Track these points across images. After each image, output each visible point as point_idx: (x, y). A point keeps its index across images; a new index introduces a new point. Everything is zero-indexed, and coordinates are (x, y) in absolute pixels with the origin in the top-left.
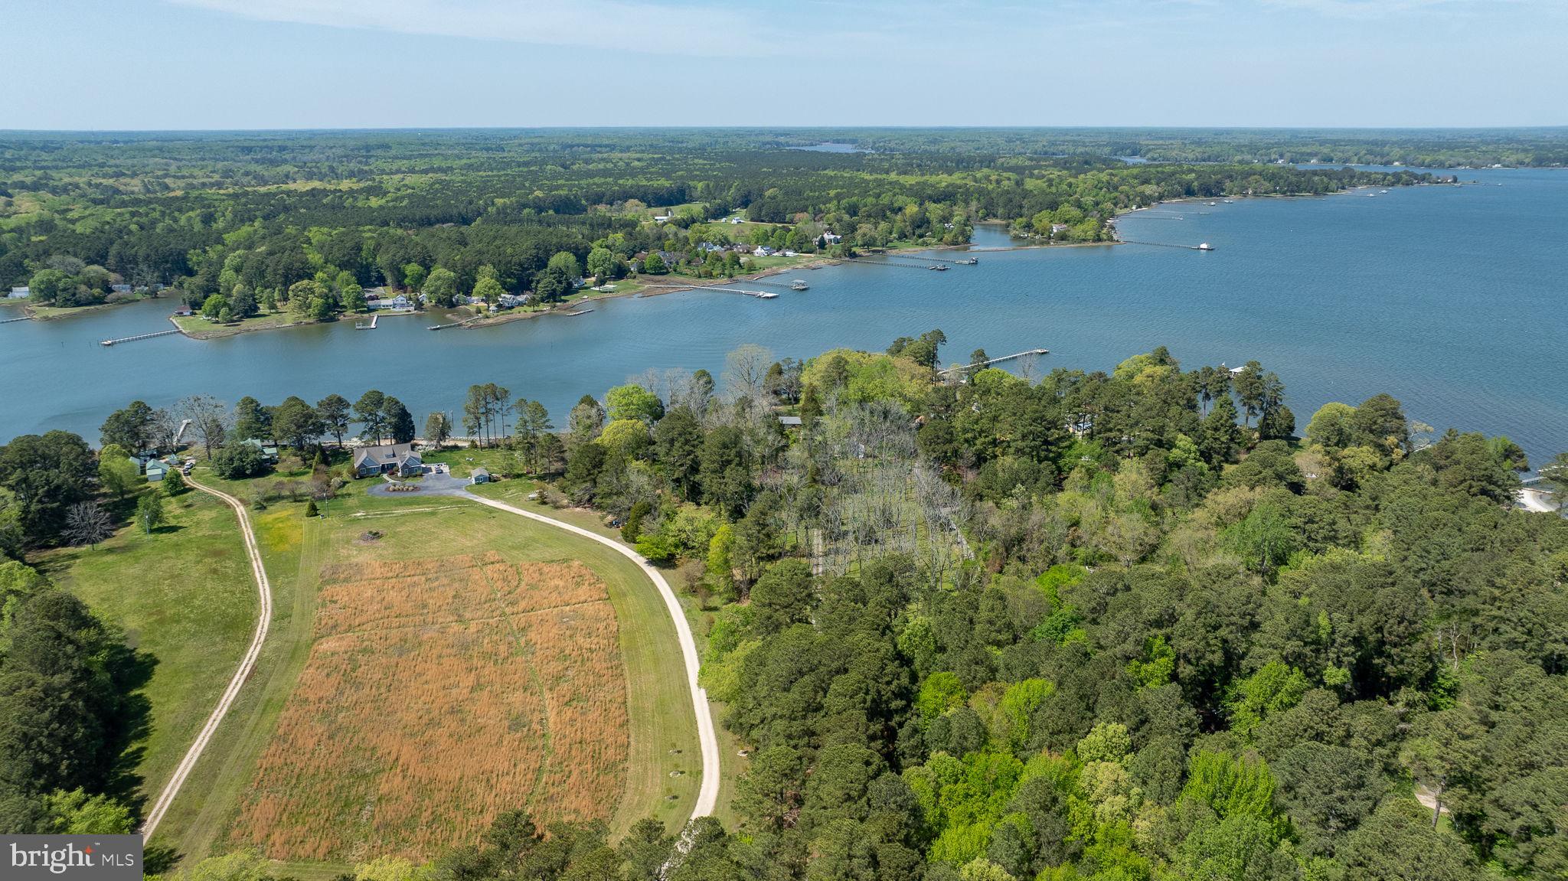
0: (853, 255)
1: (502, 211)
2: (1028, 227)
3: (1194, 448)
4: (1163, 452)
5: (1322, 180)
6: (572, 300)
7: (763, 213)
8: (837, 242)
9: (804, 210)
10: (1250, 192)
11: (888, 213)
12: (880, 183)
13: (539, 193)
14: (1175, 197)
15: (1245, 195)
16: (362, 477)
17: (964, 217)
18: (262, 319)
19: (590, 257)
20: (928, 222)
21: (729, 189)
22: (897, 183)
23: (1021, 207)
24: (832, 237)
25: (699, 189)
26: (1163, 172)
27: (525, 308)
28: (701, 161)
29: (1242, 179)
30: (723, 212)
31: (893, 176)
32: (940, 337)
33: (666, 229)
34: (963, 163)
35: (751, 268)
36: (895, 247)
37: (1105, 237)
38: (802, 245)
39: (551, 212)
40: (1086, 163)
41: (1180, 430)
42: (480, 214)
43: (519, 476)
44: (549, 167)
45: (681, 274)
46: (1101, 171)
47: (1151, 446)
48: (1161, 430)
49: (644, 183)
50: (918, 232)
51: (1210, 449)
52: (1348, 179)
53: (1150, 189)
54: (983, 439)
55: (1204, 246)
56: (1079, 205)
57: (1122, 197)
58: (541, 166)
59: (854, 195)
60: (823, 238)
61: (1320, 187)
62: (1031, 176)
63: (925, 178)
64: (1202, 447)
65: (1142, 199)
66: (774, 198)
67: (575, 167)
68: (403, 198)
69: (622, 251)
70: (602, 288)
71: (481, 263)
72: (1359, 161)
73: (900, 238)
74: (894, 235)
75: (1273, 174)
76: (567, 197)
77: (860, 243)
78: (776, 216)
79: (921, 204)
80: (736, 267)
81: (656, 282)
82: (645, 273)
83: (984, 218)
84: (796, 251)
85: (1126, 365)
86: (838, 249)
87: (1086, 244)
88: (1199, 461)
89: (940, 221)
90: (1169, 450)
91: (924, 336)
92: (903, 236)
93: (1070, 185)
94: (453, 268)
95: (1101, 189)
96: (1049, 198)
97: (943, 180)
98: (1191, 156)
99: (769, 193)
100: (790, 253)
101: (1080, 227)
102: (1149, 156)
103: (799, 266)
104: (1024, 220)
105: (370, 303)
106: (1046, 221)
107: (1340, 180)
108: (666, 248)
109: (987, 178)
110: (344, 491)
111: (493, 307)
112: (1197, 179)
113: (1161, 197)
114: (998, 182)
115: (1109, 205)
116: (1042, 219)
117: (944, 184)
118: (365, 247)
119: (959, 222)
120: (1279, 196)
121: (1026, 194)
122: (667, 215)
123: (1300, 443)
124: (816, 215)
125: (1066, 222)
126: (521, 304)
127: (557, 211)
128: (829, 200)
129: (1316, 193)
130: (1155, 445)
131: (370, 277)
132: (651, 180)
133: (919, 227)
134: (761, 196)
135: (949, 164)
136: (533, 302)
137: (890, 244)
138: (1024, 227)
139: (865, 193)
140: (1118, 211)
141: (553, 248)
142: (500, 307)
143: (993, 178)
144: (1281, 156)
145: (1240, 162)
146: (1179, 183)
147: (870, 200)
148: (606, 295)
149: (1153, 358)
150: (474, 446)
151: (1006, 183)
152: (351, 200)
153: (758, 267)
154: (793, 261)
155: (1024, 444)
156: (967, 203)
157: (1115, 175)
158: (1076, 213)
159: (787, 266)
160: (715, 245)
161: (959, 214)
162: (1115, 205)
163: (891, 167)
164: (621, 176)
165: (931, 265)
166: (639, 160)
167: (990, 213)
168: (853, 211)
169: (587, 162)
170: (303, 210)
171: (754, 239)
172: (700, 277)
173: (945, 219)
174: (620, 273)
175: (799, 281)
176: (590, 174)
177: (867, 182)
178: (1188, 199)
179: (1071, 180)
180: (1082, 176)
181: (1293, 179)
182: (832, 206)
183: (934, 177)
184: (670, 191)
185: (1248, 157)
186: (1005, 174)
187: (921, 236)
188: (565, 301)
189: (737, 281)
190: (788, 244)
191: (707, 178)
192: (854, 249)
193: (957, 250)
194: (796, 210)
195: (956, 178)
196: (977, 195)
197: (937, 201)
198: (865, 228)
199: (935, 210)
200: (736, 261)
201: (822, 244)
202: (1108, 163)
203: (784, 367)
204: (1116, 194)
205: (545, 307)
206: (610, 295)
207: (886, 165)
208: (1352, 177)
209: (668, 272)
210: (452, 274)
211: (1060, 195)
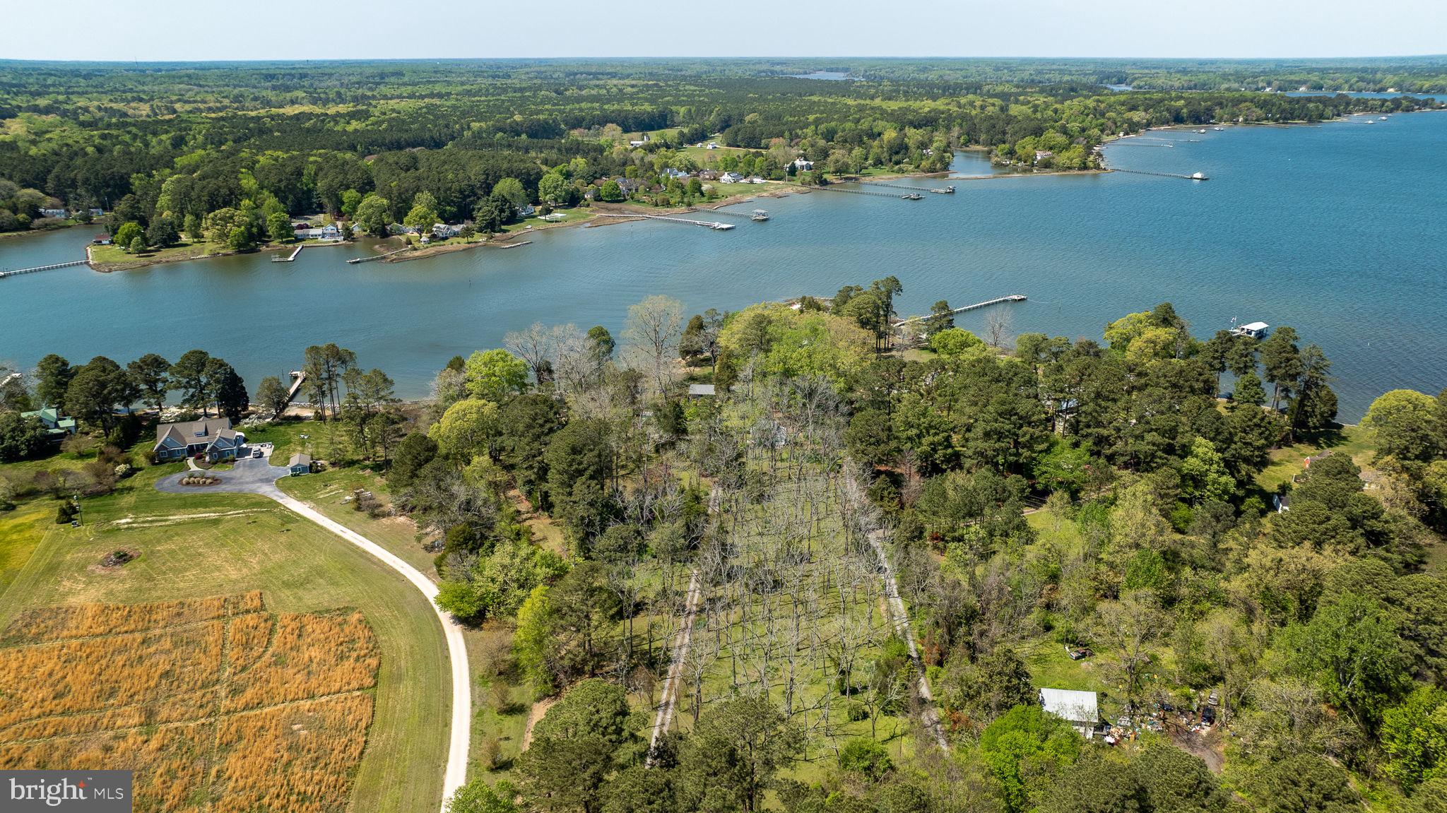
0: (824, 183)
1: (478, 135)
2: (1011, 153)
3: (1217, 456)
4: (1174, 460)
5: (1317, 107)
6: (514, 230)
7: (739, 138)
8: (810, 168)
9: (780, 135)
10: (1241, 119)
11: (865, 139)
12: (861, 109)
13: (518, 118)
14: (1163, 124)
15: (1236, 123)
16: (162, 462)
17: (945, 143)
18: (181, 249)
19: (541, 184)
20: (907, 148)
21: (710, 115)
22: (880, 108)
23: (1004, 133)
24: (804, 163)
25: (681, 114)
26: (1151, 99)
27: (459, 239)
28: (692, 88)
29: (1233, 106)
30: (701, 136)
31: (877, 102)
32: (894, 286)
33: (633, 155)
34: (950, 90)
35: (713, 196)
36: (869, 175)
37: (1091, 165)
38: (771, 172)
39: (524, 136)
40: (1073, 90)
41: (1198, 431)
42: (453, 138)
43: (351, 463)
44: (543, 93)
45: (638, 201)
46: (1087, 97)
47: (1159, 453)
48: (1172, 432)
49: (630, 108)
50: (895, 158)
51: (1237, 457)
52: (1343, 106)
53: (1138, 116)
54: (931, 439)
55: (1198, 175)
56: (1064, 131)
57: (1110, 123)
58: (535, 91)
59: (833, 120)
60: (793, 164)
61: (1315, 114)
62: (1017, 102)
63: (910, 103)
64: (1227, 455)
65: (1130, 126)
66: (753, 123)
67: (569, 93)
68: (383, 122)
69: (582, 177)
70: (548, 217)
71: (418, 190)
72: (1351, 88)
73: (875, 165)
74: (870, 161)
75: (1265, 101)
76: (546, 122)
77: (832, 169)
78: (753, 141)
79: (901, 130)
80: (697, 194)
81: (609, 210)
82: (601, 200)
83: (965, 144)
84: (764, 178)
85: (1121, 325)
86: (808, 176)
87: (1072, 172)
88: (1223, 473)
89: (918, 147)
90: (1182, 457)
91: (877, 284)
92: (878, 163)
93: (1056, 111)
94: (388, 195)
95: (1087, 115)
96: (1034, 123)
97: (926, 106)
98: (1177, 84)
99: (748, 118)
100: (757, 180)
101: (1065, 154)
102: (1135, 84)
103: (765, 194)
104: (1007, 146)
105: (297, 232)
106: (1029, 148)
107: (1336, 106)
108: (627, 174)
109: (972, 104)
110: (127, 483)
111: (425, 237)
112: (1185, 106)
113: (1149, 125)
114: (983, 108)
115: (1096, 132)
116: (1026, 145)
117: (927, 109)
118: (305, 172)
119: (938, 149)
120: (1271, 123)
121: (1010, 120)
122: (643, 140)
123: (1344, 433)
124: (792, 140)
125: (1051, 149)
126: (456, 235)
127: (530, 136)
128: (807, 125)
129: (1310, 121)
130: (1165, 451)
131: (312, 204)
132: (636, 104)
133: (897, 153)
134: (742, 121)
135: (935, 90)
136: (468, 233)
137: (864, 171)
138: (1007, 154)
139: (845, 118)
140: (1105, 138)
141: (502, 173)
142: (434, 238)
143: (978, 103)
144: (1269, 84)
145: (1228, 89)
146: (1167, 110)
147: (849, 125)
148: (551, 225)
149: (1155, 316)
150: (320, 417)
151: (990, 108)
152: (332, 124)
153: (720, 194)
154: (760, 188)
155: (986, 445)
156: (948, 128)
157: (1102, 102)
158: (1061, 139)
159: (753, 193)
160: (680, 170)
161: (939, 139)
162: (1102, 131)
163: (877, 92)
164: (609, 101)
165: (904, 193)
166: (633, 86)
167: (971, 139)
168: (829, 135)
169: (581, 88)
170: (276, 134)
171: (723, 165)
172: (657, 205)
173: (923, 145)
174: (573, 200)
175: (759, 211)
176: (579, 100)
177: (849, 107)
178: (1176, 126)
179: (1058, 106)
180: (1068, 102)
181: (1286, 106)
182: (809, 131)
183: (918, 102)
184: (651, 116)
185: (1236, 85)
186: (991, 101)
187: (897, 163)
188: (505, 231)
189: (696, 210)
190: (756, 170)
191: (692, 103)
192: (825, 176)
193: (935, 177)
194: (771, 136)
195: (940, 104)
196: (959, 121)
197: (917, 126)
198: (838, 154)
199: (914, 136)
200: (697, 188)
201: (793, 171)
202: (1094, 90)
203: (706, 320)
204: (1102, 121)
205: (480, 238)
206: (556, 225)
207: (873, 91)
208: (1348, 104)
209: (625, 200)
210: (385, 202)
211: (1045, 121)
